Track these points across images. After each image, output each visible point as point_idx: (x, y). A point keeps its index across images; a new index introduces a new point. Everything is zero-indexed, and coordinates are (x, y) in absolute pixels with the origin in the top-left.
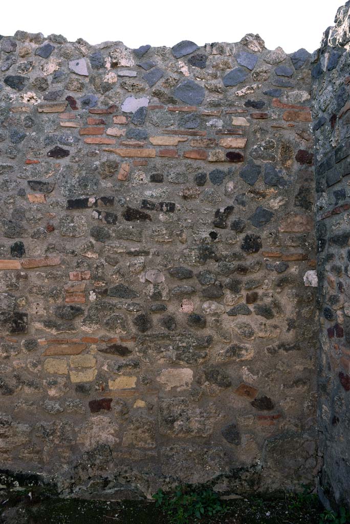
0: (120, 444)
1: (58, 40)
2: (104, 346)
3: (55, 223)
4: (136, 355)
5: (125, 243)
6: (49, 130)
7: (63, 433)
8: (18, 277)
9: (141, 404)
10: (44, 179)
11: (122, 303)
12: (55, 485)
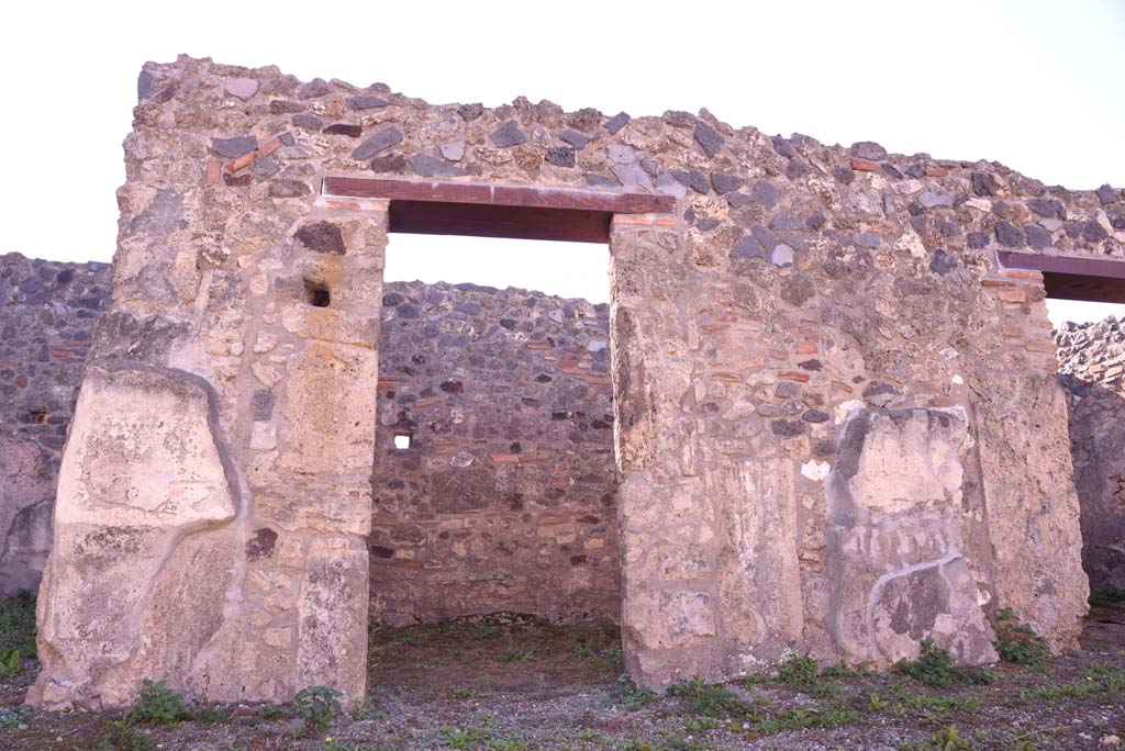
0: (593, 588)
1: (540, 295)
2: (580, 517)
3: (543, 429)
4: (603, 523)
5: (594, 444)
6: (536, 362)
7: (551, 582)
8: (517, 467)
9: (607, 558)
10: (535, 397)
11: (595, 486)
12: (548, 620)
